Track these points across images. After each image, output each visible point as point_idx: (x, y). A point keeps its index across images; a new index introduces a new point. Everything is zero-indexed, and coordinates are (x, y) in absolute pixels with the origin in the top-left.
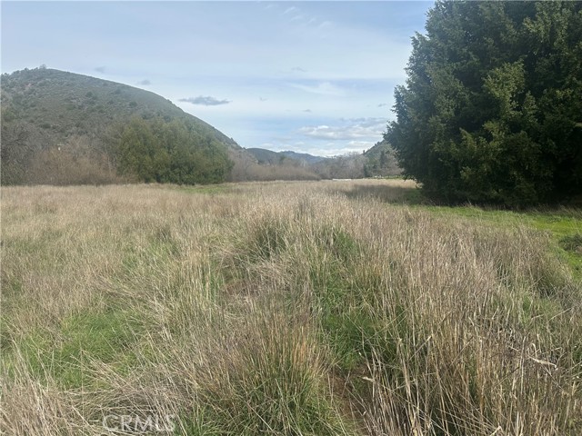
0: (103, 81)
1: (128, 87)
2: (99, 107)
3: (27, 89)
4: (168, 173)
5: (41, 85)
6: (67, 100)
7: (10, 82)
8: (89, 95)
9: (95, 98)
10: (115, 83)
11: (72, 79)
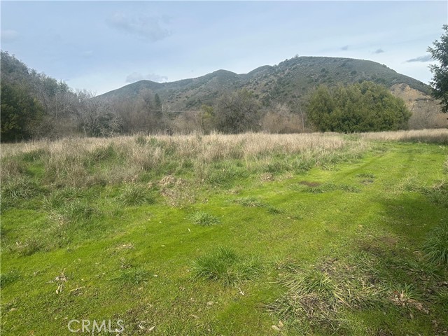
0: (334, 58)
1: (351, 60)
2: (328, 79)
3: (286, 73)
4: (339, 125)
5: (294, 69)
6: (309, 76)
7: (277, 70)
8: (323, 70)
9: (327, 72)
10: (342, 59)
11: (314, 61)
